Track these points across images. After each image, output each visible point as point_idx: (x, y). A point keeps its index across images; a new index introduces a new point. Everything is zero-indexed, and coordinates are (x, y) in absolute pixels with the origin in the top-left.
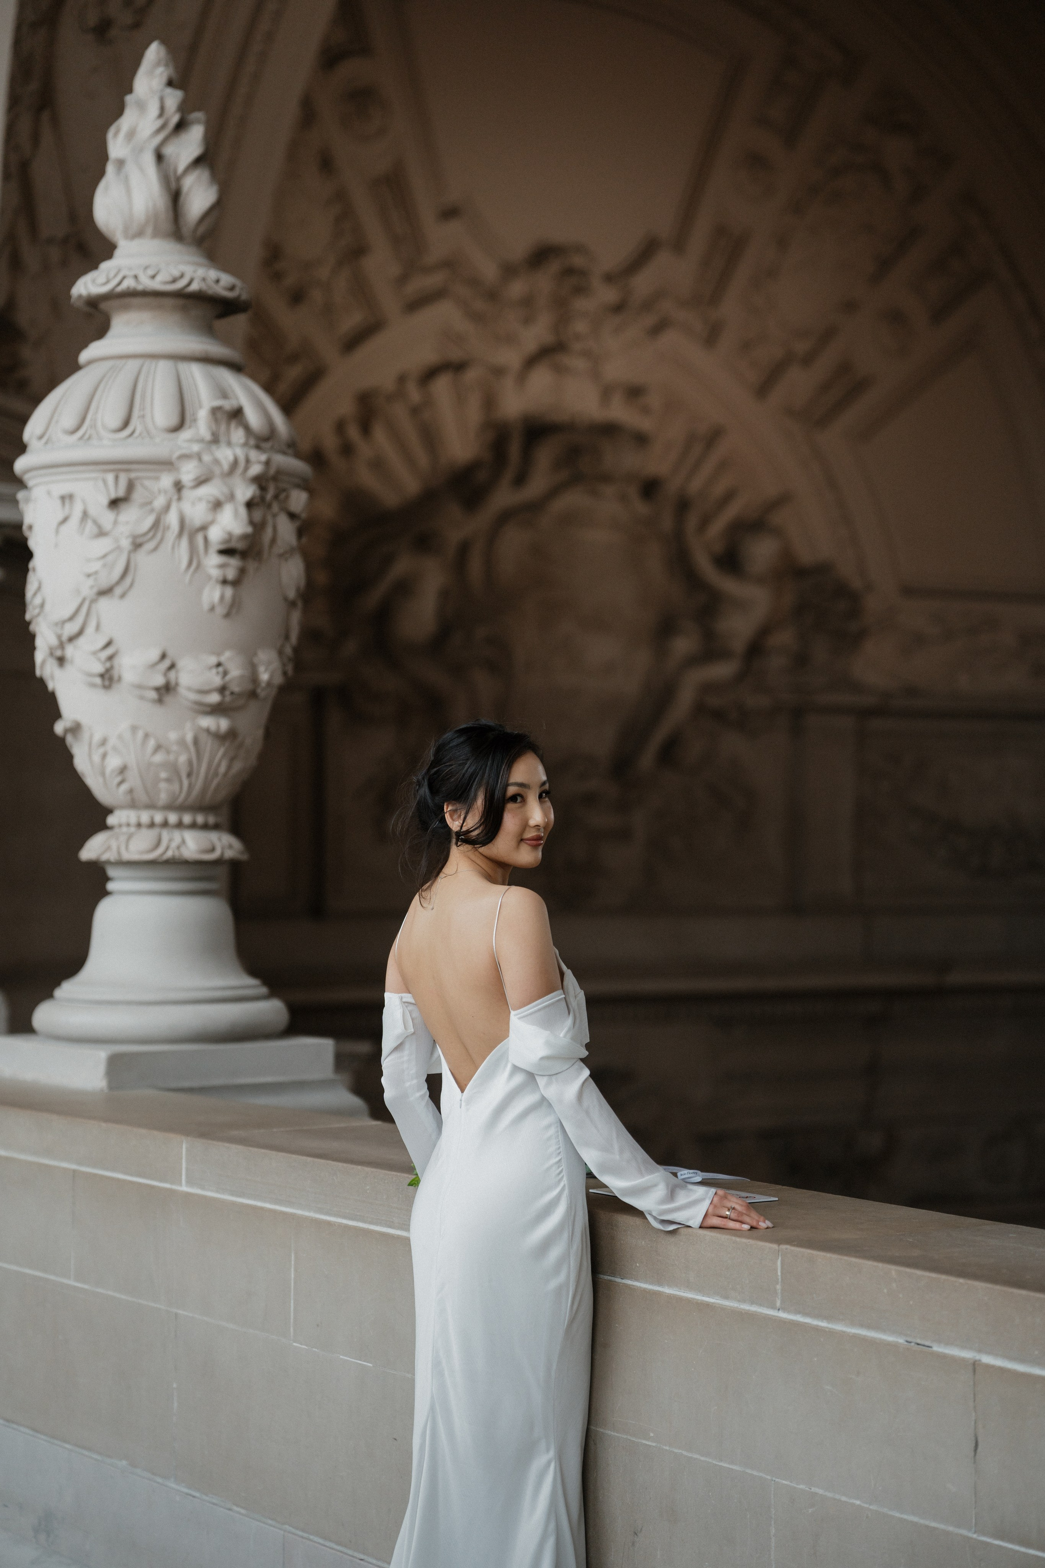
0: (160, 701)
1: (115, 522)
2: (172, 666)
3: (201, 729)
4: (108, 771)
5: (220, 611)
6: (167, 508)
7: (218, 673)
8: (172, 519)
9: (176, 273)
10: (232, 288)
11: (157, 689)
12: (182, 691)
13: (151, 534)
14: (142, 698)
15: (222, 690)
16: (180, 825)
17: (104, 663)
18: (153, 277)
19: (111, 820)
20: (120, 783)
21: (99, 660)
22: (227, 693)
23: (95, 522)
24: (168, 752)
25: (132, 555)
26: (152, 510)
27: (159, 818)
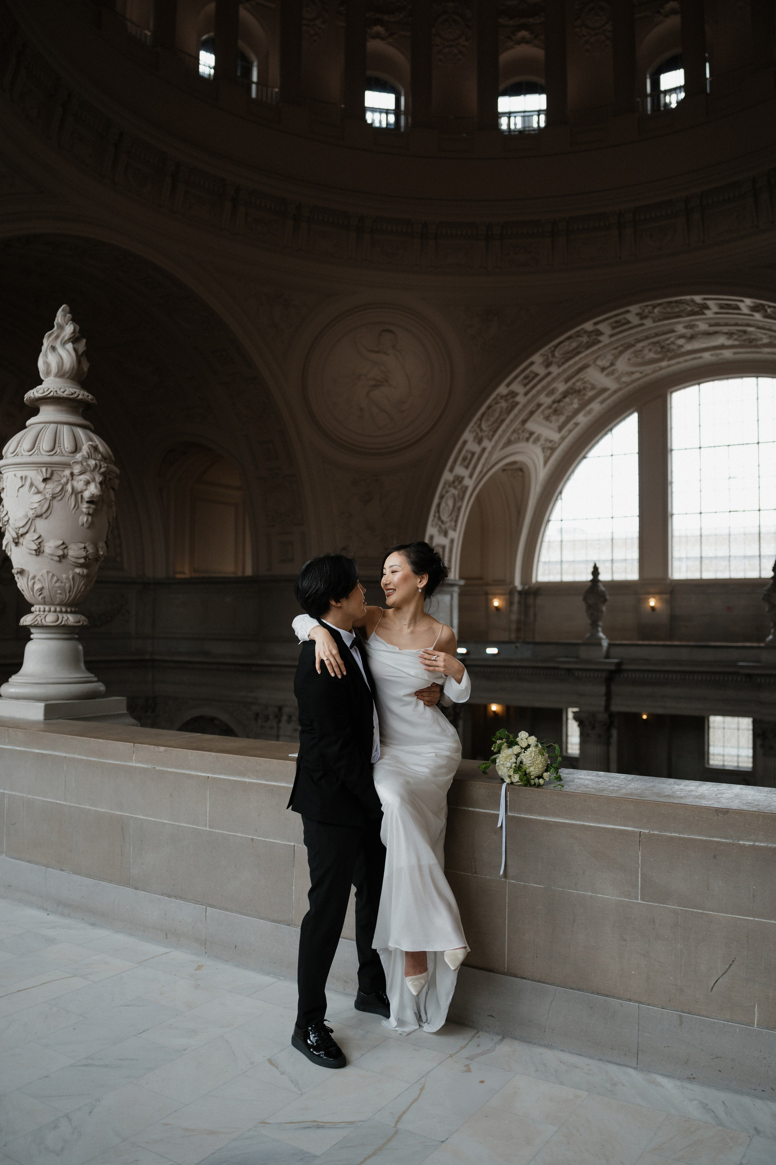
0: (60, 561)
1: (45, 488)
2: (66, 547)
3: (76, 573)
4: (35, 589)
5: (86, 526)
6: (67, 483)
7: (84, 551)
8: (69, 488)
9: (73, 392)
10: (93, 400)
11: (59, 556)
12: (69, 557)
13: (60, 493)
14: (52, 560)
15: (85, 558)
16: (66, 612)
17: (37, 545)
18: (63, 392)
19: (33, 609)
20: (40, 595)
21: (35, 543)
22: (87, 559)
23: (36, 487)
24: (62, 583)
25: (51, 501)
26: (61, 483)
27: (58, 609)
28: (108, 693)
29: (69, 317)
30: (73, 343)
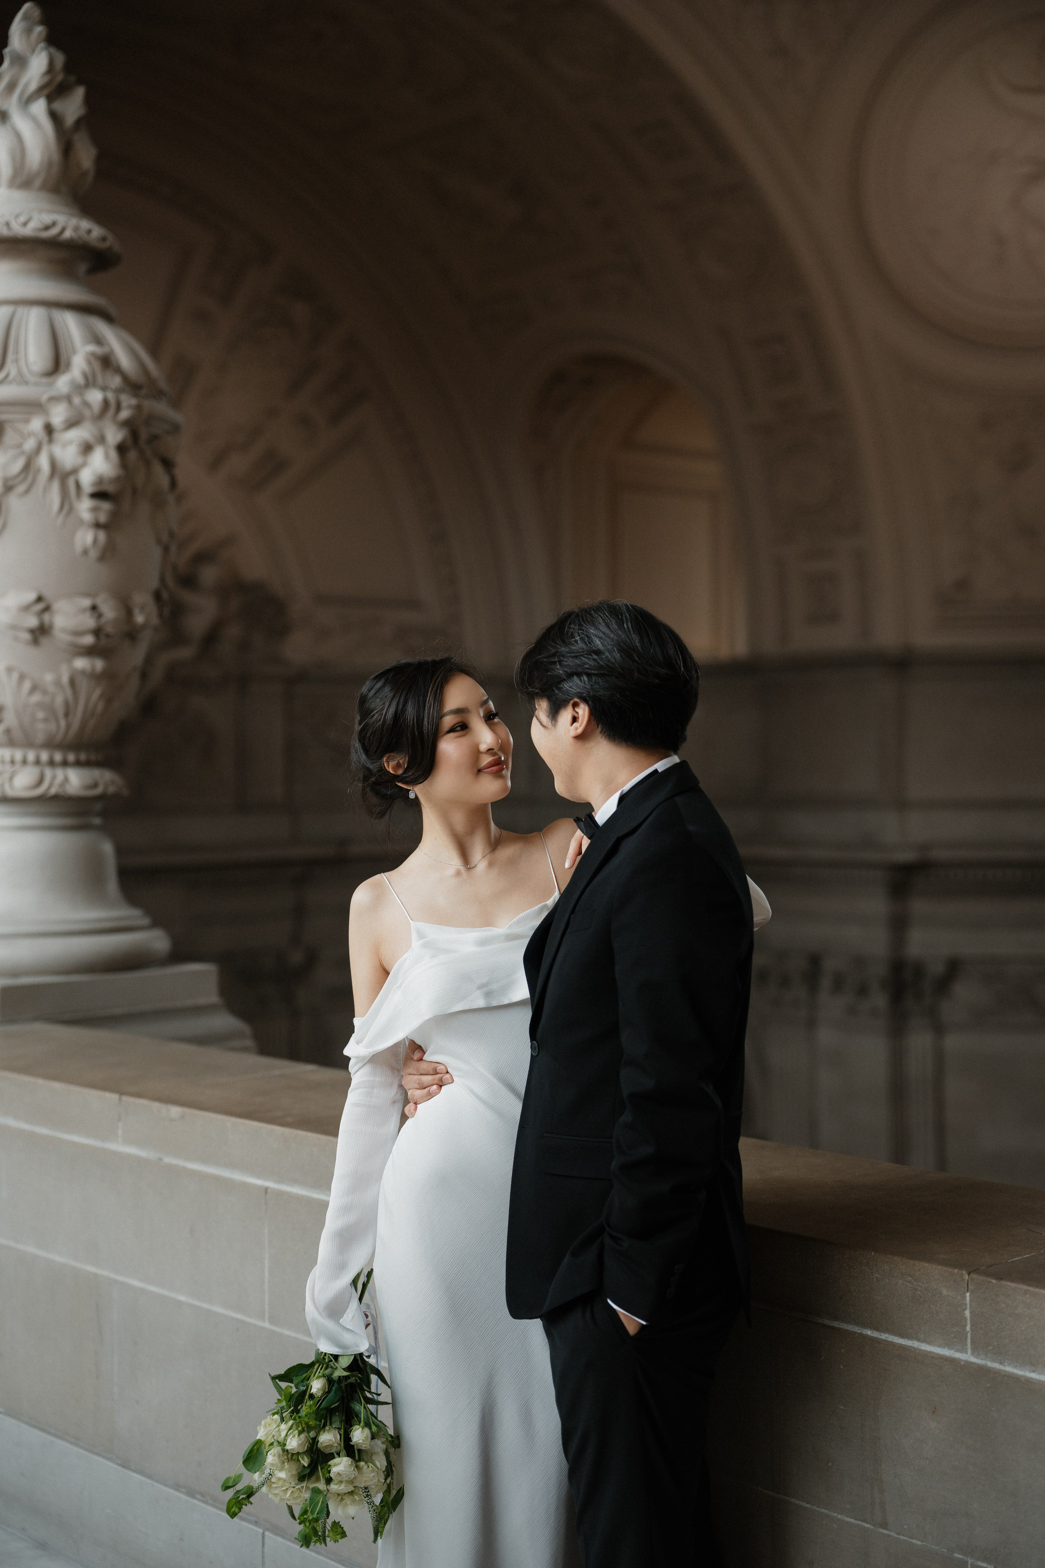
0: (35, 642)
2: (47, 609)
3: (78, 669)
5: (94, 554)
6: (38, 450)
7: (93, 615)
8: (43, 462)
9: (48, 222)
10: (104, 239)
11: (32, 631)
12: (56, 632)
13: (22, 476)
14: (16, 639)
15: (97, 632)
16: (63, 764)
18: (25, 224)
22: (102, 635)
24: (45, 692)
25: (4, 498)
26: (23, 453)
27: (44, 756)
28: (177, 956)
29: (40, 33)
30: (50, 99)
